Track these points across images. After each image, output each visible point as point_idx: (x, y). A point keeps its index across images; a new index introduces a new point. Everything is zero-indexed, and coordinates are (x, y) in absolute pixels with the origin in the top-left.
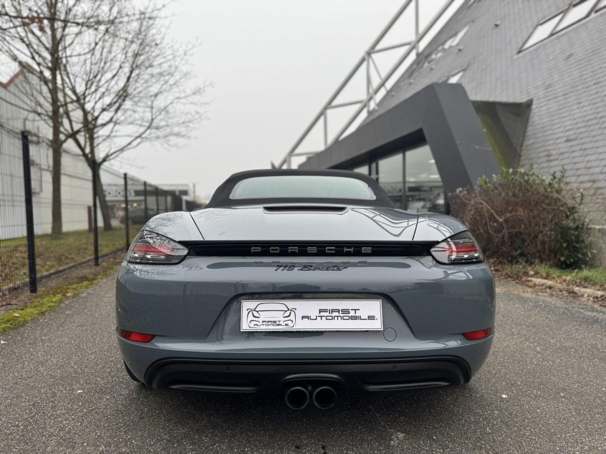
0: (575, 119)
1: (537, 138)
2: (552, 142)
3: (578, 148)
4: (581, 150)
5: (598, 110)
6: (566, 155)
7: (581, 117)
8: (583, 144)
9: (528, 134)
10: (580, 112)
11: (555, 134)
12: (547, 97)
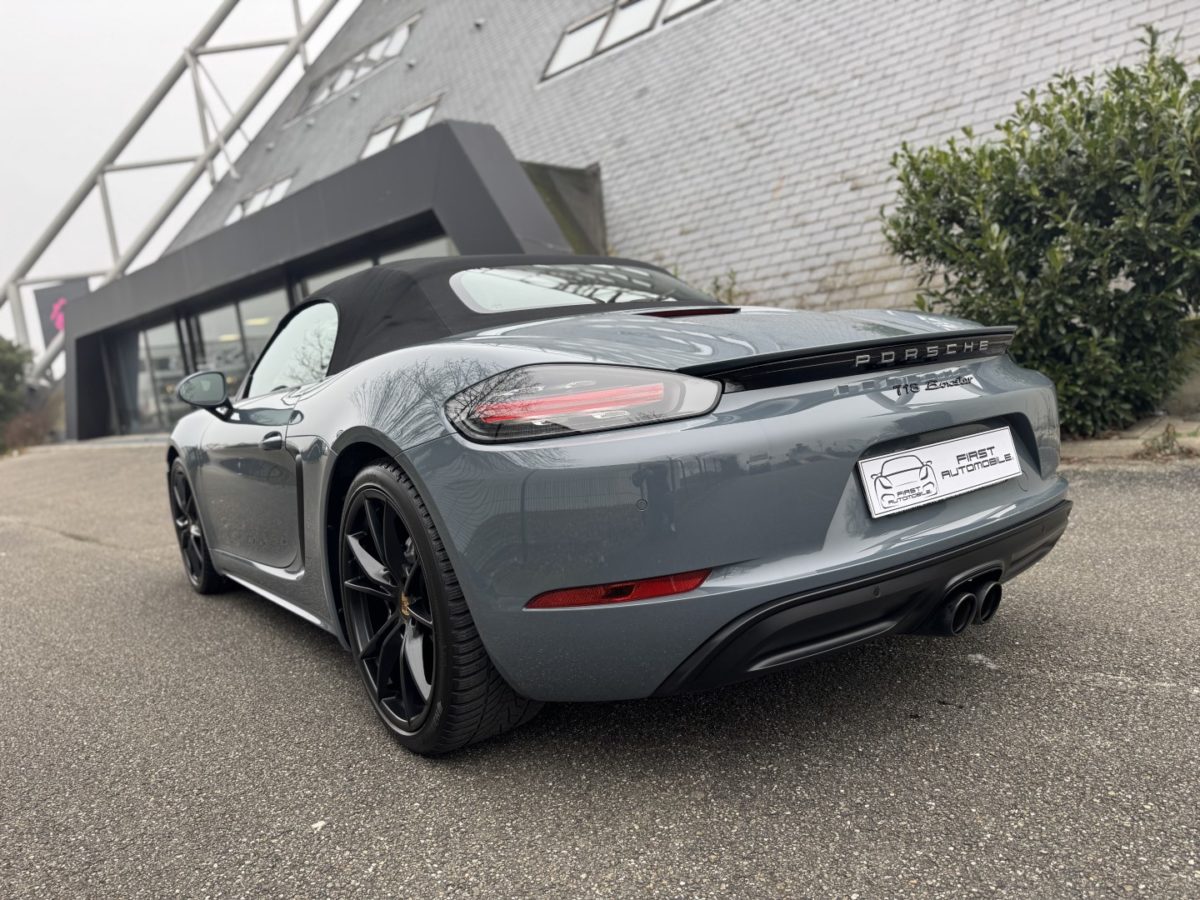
0: (684, 197)
1: (628, 230)
2: (657, 236)
3: (704, 244)
4: (711, 246)
5: (719, 182)
6: (689, 257)
7: (694, 194)
8: (711, 237)
9: (608, 223)
10: (691, 186)
11: (659, 222)
12: (624, 159)
